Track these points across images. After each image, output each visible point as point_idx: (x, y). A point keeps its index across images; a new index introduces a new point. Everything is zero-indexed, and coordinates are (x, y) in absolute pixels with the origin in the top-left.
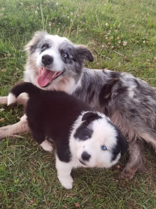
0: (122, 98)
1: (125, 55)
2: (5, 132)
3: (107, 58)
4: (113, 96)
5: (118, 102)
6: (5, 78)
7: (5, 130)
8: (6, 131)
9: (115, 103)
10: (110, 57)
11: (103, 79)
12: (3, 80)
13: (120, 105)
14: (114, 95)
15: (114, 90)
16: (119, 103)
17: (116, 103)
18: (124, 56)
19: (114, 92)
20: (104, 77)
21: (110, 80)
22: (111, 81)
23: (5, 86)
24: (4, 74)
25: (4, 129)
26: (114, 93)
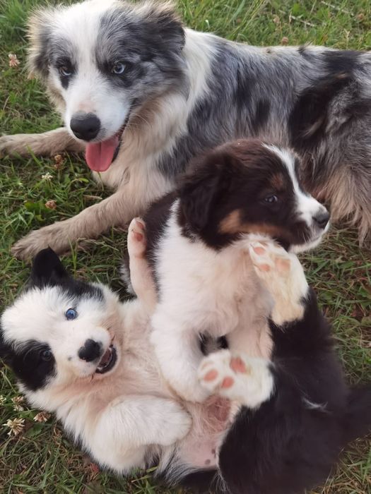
0: (362, 131)
1: (356, 11)
2: (56, 237)
3: (306, 23)
4: (331, 128)
5: (350, 142)
6: (38, 97)
7: (54, 232)
8: (58, 235)
9: (340, 146)
10: (313, 19)
11: (298, 73)
12: (34, 103)
13: (355, 151)
14: (336, 122)
15: (335, 111)
16: (352, 145)
17: (343, 147)
18: (352, 15)
19: (337, 115)
20: (304, 67)
21: (321, 79)
22: (325, 82)
23: (42, 118)
24: (33, 88)
25: (50, 232)
26: (335, 119)
